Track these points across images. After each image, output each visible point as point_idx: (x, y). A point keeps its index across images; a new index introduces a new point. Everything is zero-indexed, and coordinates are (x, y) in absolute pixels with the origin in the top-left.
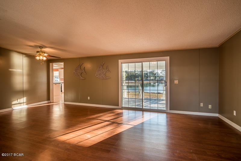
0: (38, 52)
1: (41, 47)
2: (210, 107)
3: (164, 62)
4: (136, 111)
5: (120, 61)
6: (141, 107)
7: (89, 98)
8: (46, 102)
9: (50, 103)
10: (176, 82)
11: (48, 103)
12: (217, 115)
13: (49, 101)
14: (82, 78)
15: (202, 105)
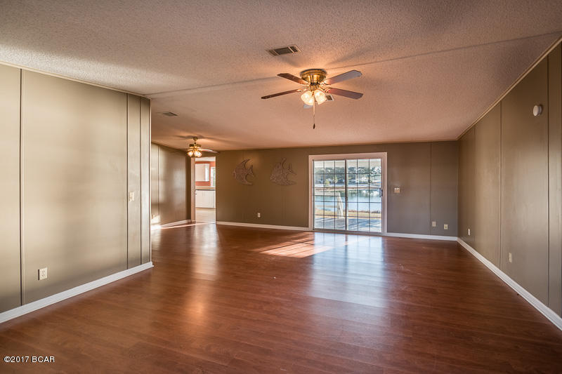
0: (191, 145)
1: (195, 138)
2: (446, 227)
3: (380, 160)
4: (336, 235)
5: (311, 157)
6: (344, 229)
7: (259, 215)
8: (185, 221)
9: (191, 223)
10: (397, 190)
11: (188, 223)
12: (455, 239)
13: (190, 221)
14: (247, 183)
15: (434, 224)
